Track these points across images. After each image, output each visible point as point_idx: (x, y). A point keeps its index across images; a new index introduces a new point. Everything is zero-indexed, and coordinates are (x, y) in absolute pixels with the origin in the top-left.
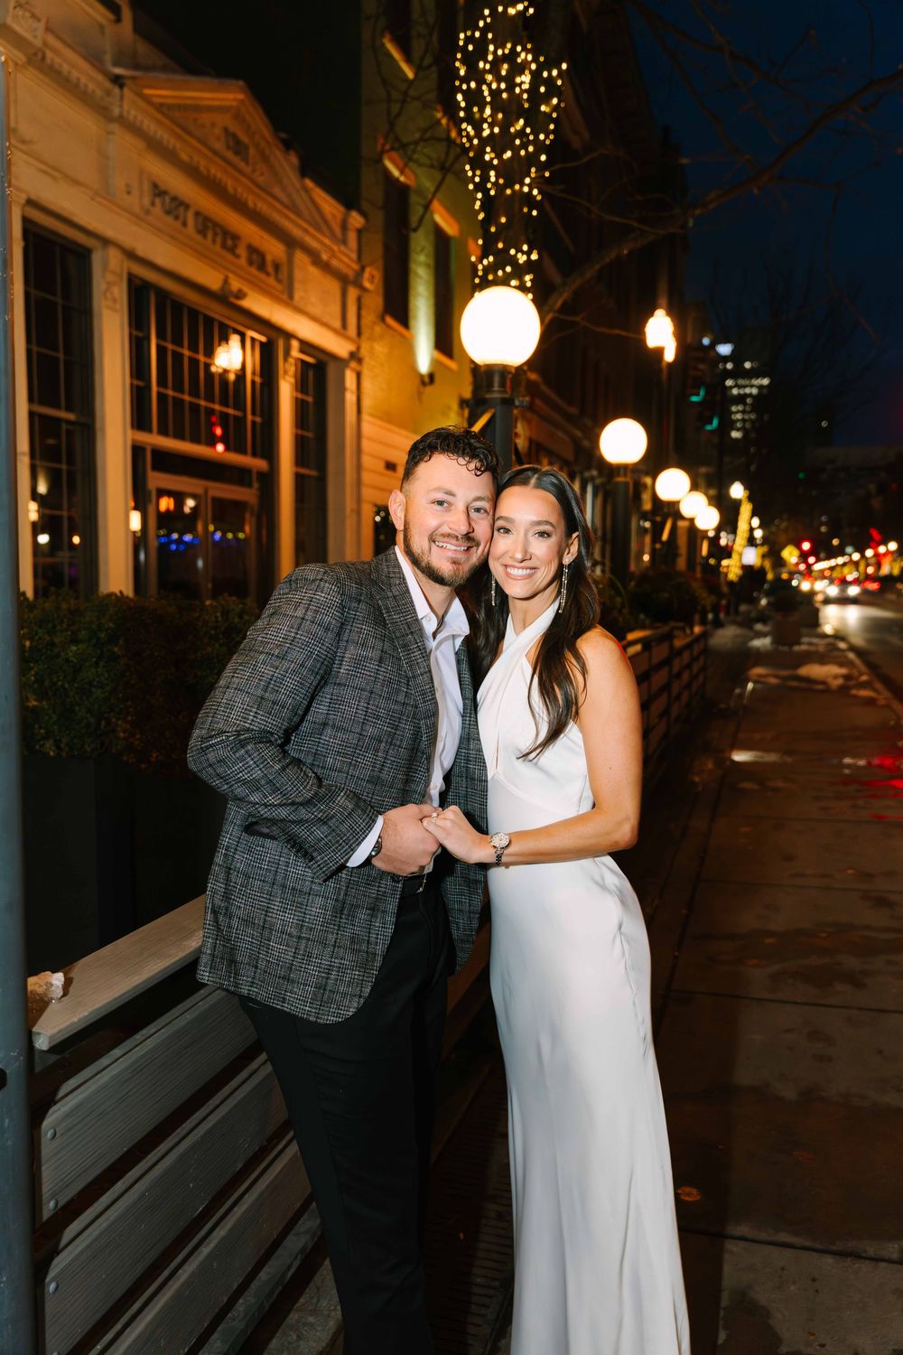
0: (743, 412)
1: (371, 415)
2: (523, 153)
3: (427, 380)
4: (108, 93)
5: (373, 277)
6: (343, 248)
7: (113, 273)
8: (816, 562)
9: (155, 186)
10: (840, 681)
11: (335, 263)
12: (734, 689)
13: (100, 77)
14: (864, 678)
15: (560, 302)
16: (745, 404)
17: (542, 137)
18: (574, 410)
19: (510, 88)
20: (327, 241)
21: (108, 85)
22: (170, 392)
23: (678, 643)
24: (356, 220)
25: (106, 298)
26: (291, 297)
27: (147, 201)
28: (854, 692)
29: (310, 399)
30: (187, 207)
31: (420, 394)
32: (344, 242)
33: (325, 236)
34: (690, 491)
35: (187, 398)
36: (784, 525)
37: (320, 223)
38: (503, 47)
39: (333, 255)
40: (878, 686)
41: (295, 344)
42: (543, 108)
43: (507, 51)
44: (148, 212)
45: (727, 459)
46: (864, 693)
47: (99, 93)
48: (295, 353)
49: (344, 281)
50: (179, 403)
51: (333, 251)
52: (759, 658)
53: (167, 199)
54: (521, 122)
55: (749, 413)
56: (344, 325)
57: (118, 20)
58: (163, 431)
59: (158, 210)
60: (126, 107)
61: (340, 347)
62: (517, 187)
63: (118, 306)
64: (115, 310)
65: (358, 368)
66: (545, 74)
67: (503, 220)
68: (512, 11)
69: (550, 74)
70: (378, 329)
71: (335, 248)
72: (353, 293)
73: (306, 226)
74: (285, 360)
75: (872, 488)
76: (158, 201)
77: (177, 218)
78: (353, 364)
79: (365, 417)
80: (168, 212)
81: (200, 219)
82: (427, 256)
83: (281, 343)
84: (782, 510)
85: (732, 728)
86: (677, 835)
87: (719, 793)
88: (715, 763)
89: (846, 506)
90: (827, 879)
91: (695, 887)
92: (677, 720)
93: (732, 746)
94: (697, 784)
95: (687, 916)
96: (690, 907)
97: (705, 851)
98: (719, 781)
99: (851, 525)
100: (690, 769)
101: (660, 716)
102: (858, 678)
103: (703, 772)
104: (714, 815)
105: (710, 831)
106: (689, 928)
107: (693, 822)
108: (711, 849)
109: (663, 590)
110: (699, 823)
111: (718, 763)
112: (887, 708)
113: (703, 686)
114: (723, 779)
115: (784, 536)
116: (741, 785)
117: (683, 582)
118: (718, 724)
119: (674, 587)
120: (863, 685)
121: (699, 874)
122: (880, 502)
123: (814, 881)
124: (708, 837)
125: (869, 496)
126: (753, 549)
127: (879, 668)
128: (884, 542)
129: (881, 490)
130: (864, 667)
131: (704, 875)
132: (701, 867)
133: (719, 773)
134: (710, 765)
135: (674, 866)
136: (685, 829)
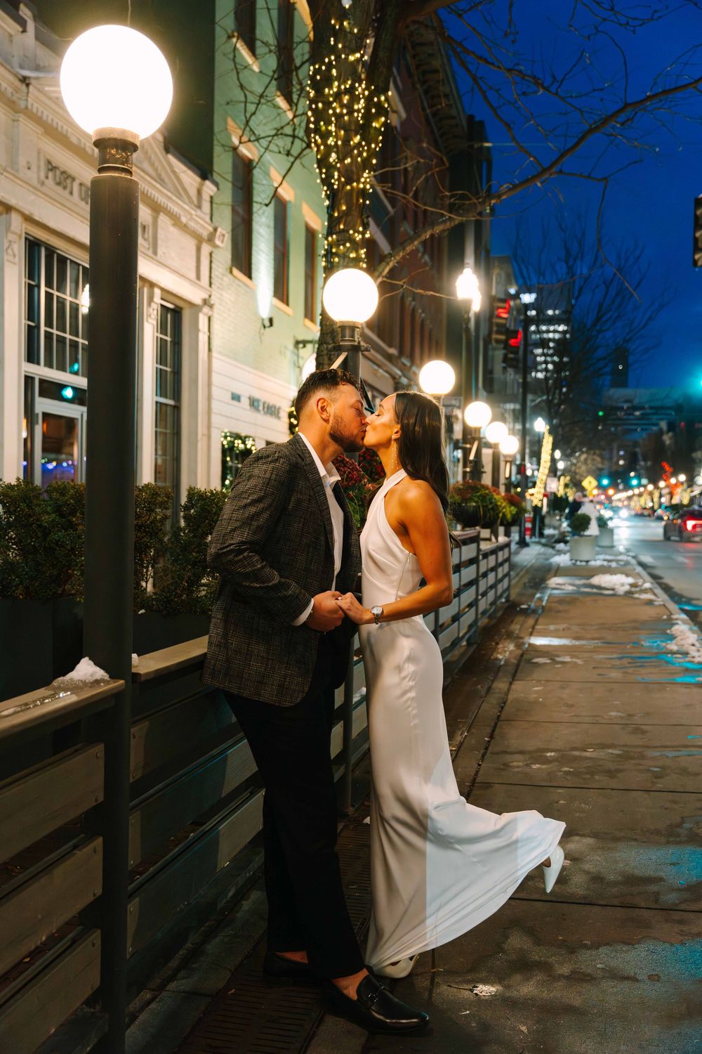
0: (546, 355)
1: (220, 353)
2: (359, 159)
3: (267, 323)
4: (17, 90)
5: (224, 235)
6: (199, 212)
7: (14, 233)
8: (615, 494)
9: (49, 162)
10: (627, 588)
11: (192, 224)
12: (536, 594)
13: (11, 78)
14: (647, 585)
15: (387, 270)
16: (548, 348)
17: (373, 146)
18: (393, 351)
19: (351, 112)
20: (186, 207)
21: (18, 83)
22: (55, 331)
23: (485, 546)
24: (209, 188)
25: (7, 254)
26: (155, 253)
27: (42, 175)
28: (636, 596)
29: (169, 339)
30: (74, 179)
31: (261, 335)
32: (199, 207)
33: (184, 203)
35: (68, 336)
36: (583, 457)
37: (181, 191)
38: (345, 82)
39: (191, 219)
40: (659, 591)
41: (157, 292)
42: (374, 124)
43: (348, 86)
44: (43, 184)
45: (530, 397)
46: (649, 596)
47: (10, 90)
48: (157, 299)
49: (199, 240)
50: (61, 340)
51: (191, 215)
52: (558, 571)
53: (58, 173)
54: (358, 137)
55: (552, 355)
56: (198, 277)
57: (24, 31)
58: (49, 364)
59: (50, 182)
60: (30, 100)
61: (194, 294)
62: (355, 184)
63: (17, 259)
64: (14, 264)
65: (210, 313)
66: (376, 99)
67: (344, 208)
68: (352, 58)
69: (379, 99)
70: (228, 279)
71: (193, 212)
72: (206, 249)
73: (169, 194)
74: (149, 305)
75: (664, 425)
76: (50, 174)
77: (65, 188)
78: (206, 309)
79: (214, 354)
80: (59, 184)
81: (83, 188)
82: (267, 217)
83: (146, 290)
84: (582, 444)
85: (531, 621)
86: (483, 693)
87: (518, 666)
88: (516, 646)
89: (641, 441)
90: (598, 718)
91: (496, 724)
92: (484, 613)
93: (531, 634)
94: (500, 660)
95: (489, 742)
96: (491, 737)
97: (505, 703)
98: (518, 658)
99: (645, 460)
100: (494, 650)
101: (470, 606)
102: (642, 586)
103: (505, 652)
104: (513, 679)
105: (509, 690)
106: (490, 748)
107: (495, 685)
108: (509, 701)
109: (471, 499)
110: (500, 685)
111: (519, 646)
112: (663, 607)
113: (508, 588)
114: (522, 655)
115: (584, 468)
116: (535, 660)
117: (487, 494)
118: (520, 619)
119: (481, 498)
120: (645, 591)
121: (499, 716)
122: (670, 438)
123: (587, 719)
124: (507, 694)
125: (661, 433)
126: (556, 479)
127: (661, 578)
128: (675, 474)
129: (671, 427)
130: (648, 578)
131: (502, 717)
132: (501, 712)
133: (519, 652)
134: (512, 647)
135: (480, 712)
136: (489, 689)
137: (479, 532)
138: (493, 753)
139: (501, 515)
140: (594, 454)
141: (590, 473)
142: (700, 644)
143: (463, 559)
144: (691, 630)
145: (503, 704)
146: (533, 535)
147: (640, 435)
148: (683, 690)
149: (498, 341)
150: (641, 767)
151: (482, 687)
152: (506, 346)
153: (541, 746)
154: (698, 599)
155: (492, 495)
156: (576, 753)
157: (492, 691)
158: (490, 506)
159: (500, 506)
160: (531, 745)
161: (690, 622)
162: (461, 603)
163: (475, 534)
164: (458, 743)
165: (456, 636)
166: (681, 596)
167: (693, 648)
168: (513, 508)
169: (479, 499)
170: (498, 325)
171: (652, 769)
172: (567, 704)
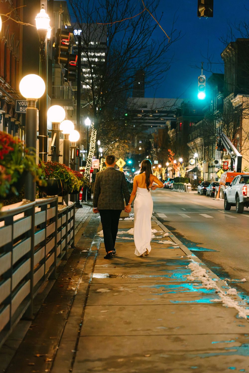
0: (90, 73)
12: (92, 241)
14: (167, 234)
16: (91, 68)
23: (61, 208)
34: (65, 119)
36: (117, 144)
40: (174, 238)
45: (82, 102)
46: (169, 242)
55: (93, 73)
75: (168, 123)
84: (116, 135)
85: (91, 262)
86: (65, 316)
87: (87, 294)
88: (83, 280)
89: (153, 135)
90: (149, 332)
91: (78, 339)
92: (60, 256)
93: (93, 271)
94: (74, 291)
95: (75, 353)
96: (76, 349)
97: (82, 323)
98: (86, 289)
99: (156, 147)
100: (69, 283)
101: (51, 252)
102: (163, 235)
103: (77, 284)
104: (85, 306)
105: (83, 313)
106: (76, 358)
107: (73, 309)
108: (84, 322)
109: (52, 175)
110: (77, 309)
111: (86, 280)
112: (180, 250)
113: (73, 238)
114: (89, 287)
115: (116, 152)
116: (98, 291)
117: (64, 172)
118: (82, 260)
119: (59, 174)
120: (166, 238)
121: (79, 333)
122: (173, 133)
123: (142, 333)
124: (83, 315)
125: (167, 129)
126: (98, 160)
127: (174, 229)
128: (176, 157)
129: (174, 125)
130: (166, 229)
131: (82, 334)
132: (80, 330)
133: (87, 285)
134: (81, 281)
135: (65, 331)
136: (69, 312)
137: (57, 199)
138: (79, 362)
139: (73, 186)
140: (124, 143)
141: (121, 156)
142: (208, 275)
143: (47, 219)
144: (200, 265)
145: (81, 324)
146: (84, 199)
147: (152, 131)
148: (202, 309)
149: (62, 62)
150: (185, 367)
151: (63, 311)
152: (67, 65)
153: (113, 354)
154: (201, 244)
155: (68, 172)
156: (138, 358)
157: (71, 314)
158: (66, 180)
159: (73, 180)
160: (107, 353)
161: (199, 260)
162: (46, 250)
163: (54, 201)
164: (52, 355)
165: (43, 275)
166: (189, 242)
167: (204, 278)
168: (80, 181)
169: (58, 175)
170: (62, 50)
171: (193, 367)
172: (126, 322)
